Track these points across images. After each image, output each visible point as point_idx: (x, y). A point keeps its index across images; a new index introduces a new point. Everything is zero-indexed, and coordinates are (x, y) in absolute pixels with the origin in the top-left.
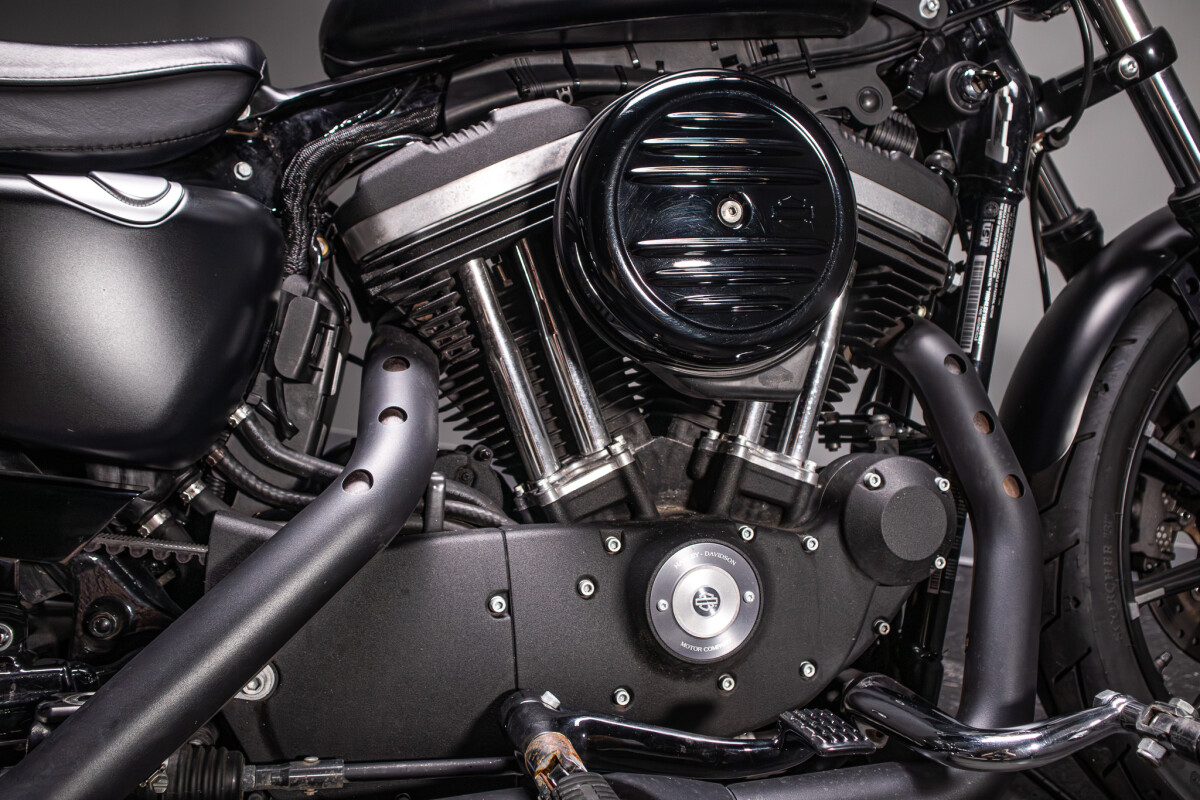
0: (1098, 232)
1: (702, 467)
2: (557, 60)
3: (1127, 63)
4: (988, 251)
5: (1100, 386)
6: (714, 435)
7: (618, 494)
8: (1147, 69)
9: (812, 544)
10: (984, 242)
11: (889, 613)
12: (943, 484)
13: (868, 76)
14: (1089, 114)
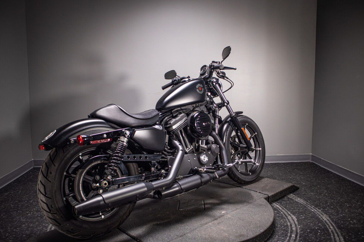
0: (221, 118)
1: (196, 148)
2: (180, 108)
3: (226, 104)
4: (216, 123)
5: (226, 135)
6: (197, 144)
7: (192, 151)
8: (227, 105)
9: (209, 153)
10: (216, 122)
11: (215, 159)
12: (218, 146)
13: (204, 106)
14: (222, 108)
